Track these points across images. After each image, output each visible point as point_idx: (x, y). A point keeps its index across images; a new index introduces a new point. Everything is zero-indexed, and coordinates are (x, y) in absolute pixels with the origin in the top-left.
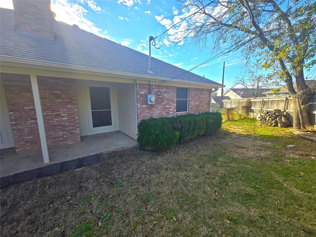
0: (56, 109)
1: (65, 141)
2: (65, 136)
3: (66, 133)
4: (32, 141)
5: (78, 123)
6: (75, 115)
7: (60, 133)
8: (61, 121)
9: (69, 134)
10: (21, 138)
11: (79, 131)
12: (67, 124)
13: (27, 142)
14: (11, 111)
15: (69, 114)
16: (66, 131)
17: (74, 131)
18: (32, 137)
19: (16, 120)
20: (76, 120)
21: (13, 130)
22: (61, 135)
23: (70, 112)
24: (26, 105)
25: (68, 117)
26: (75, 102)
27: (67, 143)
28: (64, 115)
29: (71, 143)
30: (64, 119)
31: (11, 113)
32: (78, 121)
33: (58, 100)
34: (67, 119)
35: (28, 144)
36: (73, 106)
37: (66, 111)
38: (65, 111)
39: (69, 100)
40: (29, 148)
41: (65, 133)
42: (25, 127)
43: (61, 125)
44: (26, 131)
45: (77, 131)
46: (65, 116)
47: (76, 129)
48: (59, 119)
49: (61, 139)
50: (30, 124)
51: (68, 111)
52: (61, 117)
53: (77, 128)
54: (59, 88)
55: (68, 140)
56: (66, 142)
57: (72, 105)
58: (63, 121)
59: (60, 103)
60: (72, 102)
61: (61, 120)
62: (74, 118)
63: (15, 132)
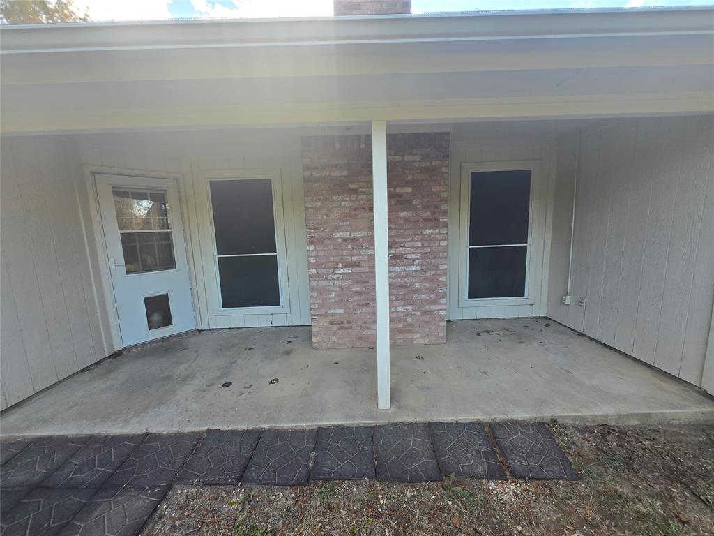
0: (397, 240)
1: (410, 332)
2: (409, 319)
3: (413, 310)
4: (342, 323)
5: (444, 285)
6: (439, 257)
7: (399, 309)
8: (404, 274)
9: (419, 314)
10: (323, 311)
11: (445, 307)
12: (417, 286)
13: (332, 323)
14: (311, 243)
15: (424, 256)
16: (413, 303)
17: (433, 307)
18: (341, 311)
19: (318, 265)
20: (440, 276)
21: (312, 289)
22: (402, 315)
23: (429, 250)
24: (337, 229)
25: (421, 265)
26: (443, 219)
27: (412, 340)
28: (414, 256)
29: (421, 341)
30: (413, 268)
31: (312, 247)
32: (443, 279)
33: (404, 214)
34: (419, 268)
35: (335, 328)
36: (437, 231)
37: (420, 244)
38: (416, 245)
39: (428, 214)
40: (334, 339)
41: (410, 308)
42: (332, 282)
43: (405, 287)
44: (333, 295)
45: (440, 307)
46: (414, 260)
47: (435, 302)
48: (402, 268)
49: (400, 325)
50: (341, 277)
51: (423, 247)
52: (405, 262)
53: (441, 298)
54: (410, 177)
55: (416, 330)
56: (409, 336)
57: (437, 227)
58: (409, 274)
59: (407, 220)
60: (436, 219)
61: (405, 271)
62: (437, 267)
63: (314, 294)
